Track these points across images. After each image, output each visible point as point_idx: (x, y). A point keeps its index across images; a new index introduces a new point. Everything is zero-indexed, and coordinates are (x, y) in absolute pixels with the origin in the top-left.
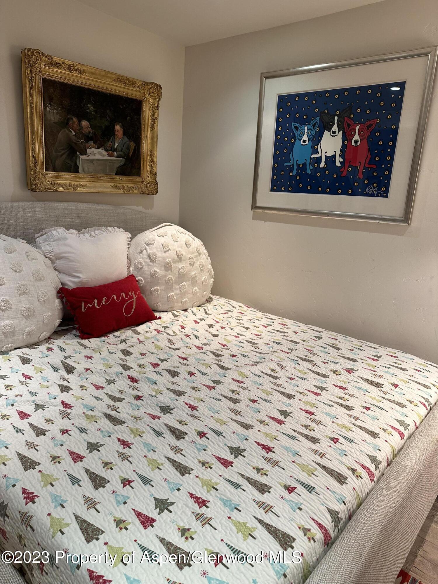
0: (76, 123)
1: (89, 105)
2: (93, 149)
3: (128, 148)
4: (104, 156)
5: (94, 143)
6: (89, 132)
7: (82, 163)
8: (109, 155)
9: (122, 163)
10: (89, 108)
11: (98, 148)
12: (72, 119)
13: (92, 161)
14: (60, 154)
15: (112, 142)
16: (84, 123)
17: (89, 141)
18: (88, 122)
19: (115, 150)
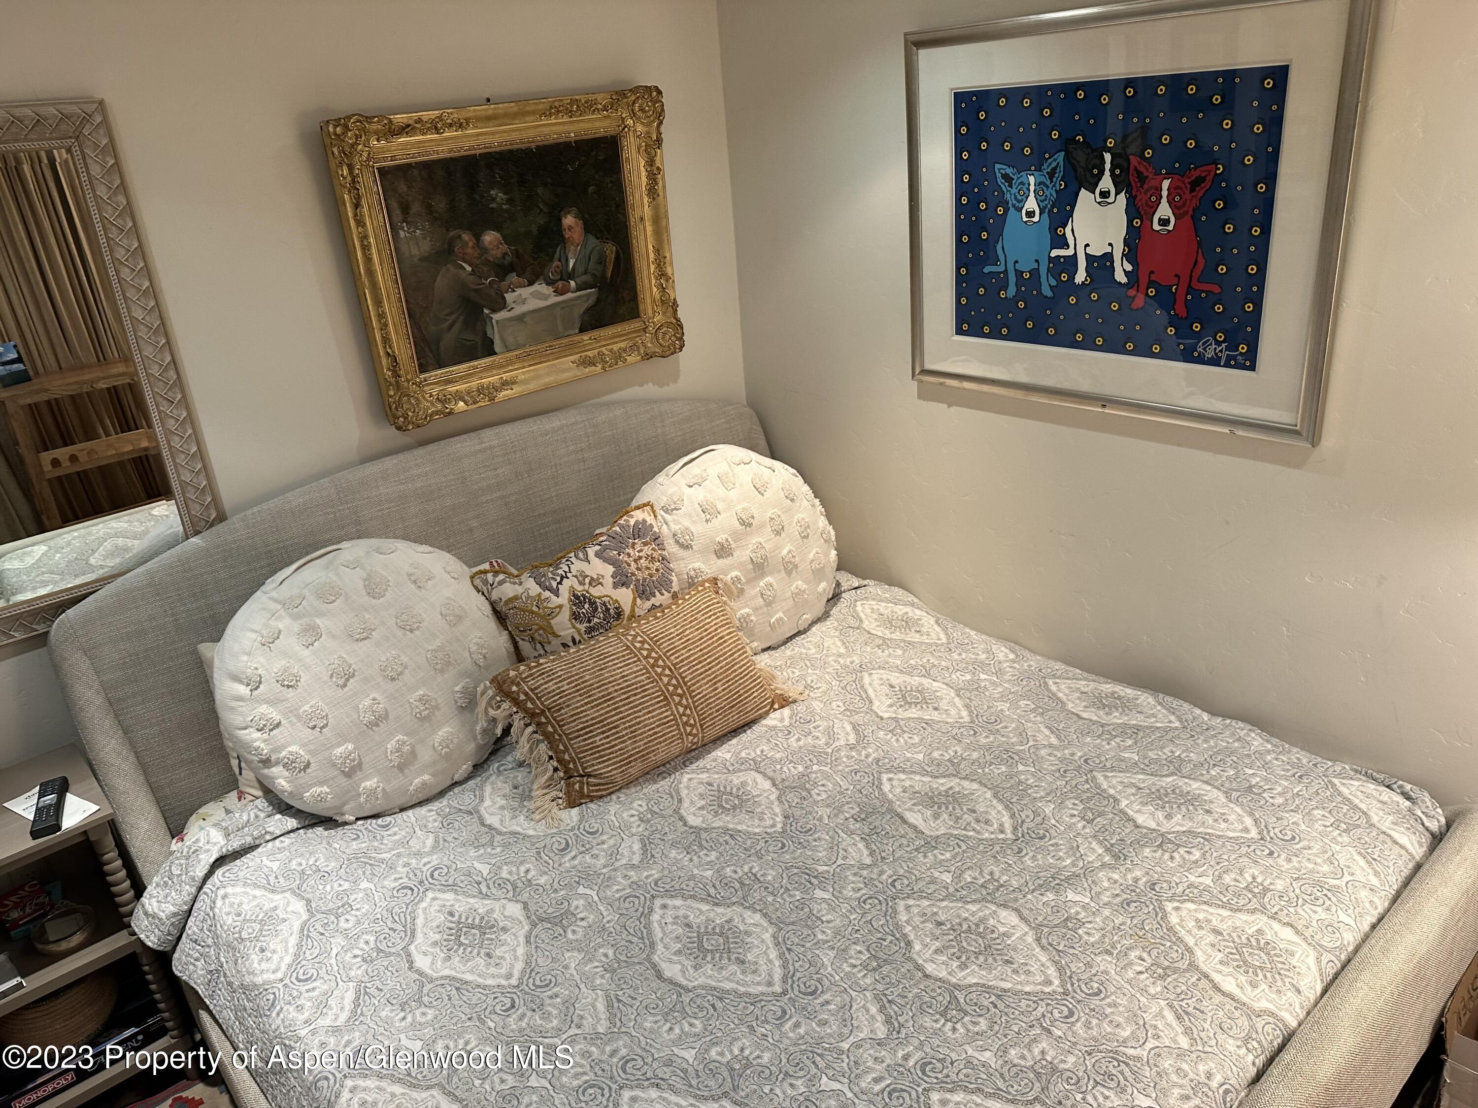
0: (471, 244)
1: (492, 192)
2: (519, 291)
3: (602, 261)
4: (546, 297)
5: (519, 276)
6: (505, 255)
7: (499, 331)
8: (558, 292)
9: (591, 301)
10: (494, 199)
11: (531, 284)
12: (460, 237)
13: (520, 318)
14: (447, 324)
15: (560, 260)
16: (490, 237)
17: (506, 275)
18: (498, 232)
19: (571, 276)
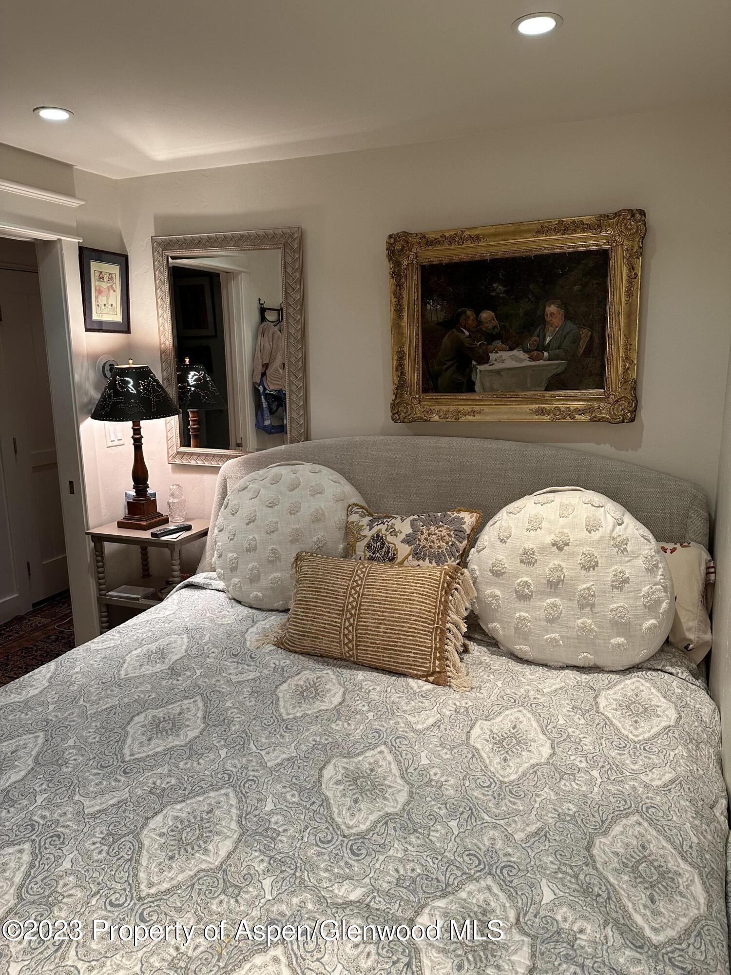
0: (472, 318)
1: (495, 285)
2: (501, 353)
3: (576, 341)
4: (521, 361)
5: (503, 343)
6: (495, 327)
7: (480, 378)
8: (532, 359)
9: (559, 370)
10: (494, 290)
11: (511, 349)
12: (465, 312)
13: (498, 372)
14: (446, 366)
15: (538, 336)
16: (486, 315)
17: (493, 341)
18: (493, 311)
19: (546, 348)
